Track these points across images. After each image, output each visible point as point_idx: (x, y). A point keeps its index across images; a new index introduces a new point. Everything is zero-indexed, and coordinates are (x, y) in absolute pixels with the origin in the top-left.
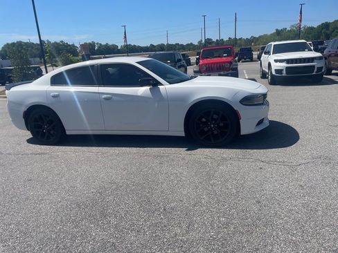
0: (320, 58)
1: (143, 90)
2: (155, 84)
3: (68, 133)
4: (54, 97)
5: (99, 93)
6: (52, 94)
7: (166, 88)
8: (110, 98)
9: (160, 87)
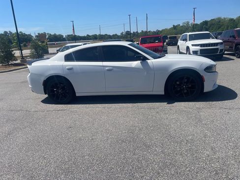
0: (221, 43)
1: (136, 64)
2: (144, 59)
3: (77, 95)
4: (68, 69)
5: (103, 66)
6: (67, 67)
7: (152, 61)
8: (111, 70)
9: (148, 61)
